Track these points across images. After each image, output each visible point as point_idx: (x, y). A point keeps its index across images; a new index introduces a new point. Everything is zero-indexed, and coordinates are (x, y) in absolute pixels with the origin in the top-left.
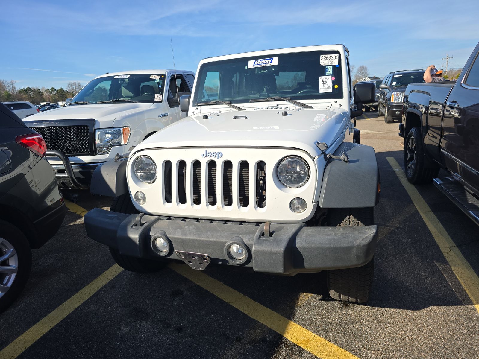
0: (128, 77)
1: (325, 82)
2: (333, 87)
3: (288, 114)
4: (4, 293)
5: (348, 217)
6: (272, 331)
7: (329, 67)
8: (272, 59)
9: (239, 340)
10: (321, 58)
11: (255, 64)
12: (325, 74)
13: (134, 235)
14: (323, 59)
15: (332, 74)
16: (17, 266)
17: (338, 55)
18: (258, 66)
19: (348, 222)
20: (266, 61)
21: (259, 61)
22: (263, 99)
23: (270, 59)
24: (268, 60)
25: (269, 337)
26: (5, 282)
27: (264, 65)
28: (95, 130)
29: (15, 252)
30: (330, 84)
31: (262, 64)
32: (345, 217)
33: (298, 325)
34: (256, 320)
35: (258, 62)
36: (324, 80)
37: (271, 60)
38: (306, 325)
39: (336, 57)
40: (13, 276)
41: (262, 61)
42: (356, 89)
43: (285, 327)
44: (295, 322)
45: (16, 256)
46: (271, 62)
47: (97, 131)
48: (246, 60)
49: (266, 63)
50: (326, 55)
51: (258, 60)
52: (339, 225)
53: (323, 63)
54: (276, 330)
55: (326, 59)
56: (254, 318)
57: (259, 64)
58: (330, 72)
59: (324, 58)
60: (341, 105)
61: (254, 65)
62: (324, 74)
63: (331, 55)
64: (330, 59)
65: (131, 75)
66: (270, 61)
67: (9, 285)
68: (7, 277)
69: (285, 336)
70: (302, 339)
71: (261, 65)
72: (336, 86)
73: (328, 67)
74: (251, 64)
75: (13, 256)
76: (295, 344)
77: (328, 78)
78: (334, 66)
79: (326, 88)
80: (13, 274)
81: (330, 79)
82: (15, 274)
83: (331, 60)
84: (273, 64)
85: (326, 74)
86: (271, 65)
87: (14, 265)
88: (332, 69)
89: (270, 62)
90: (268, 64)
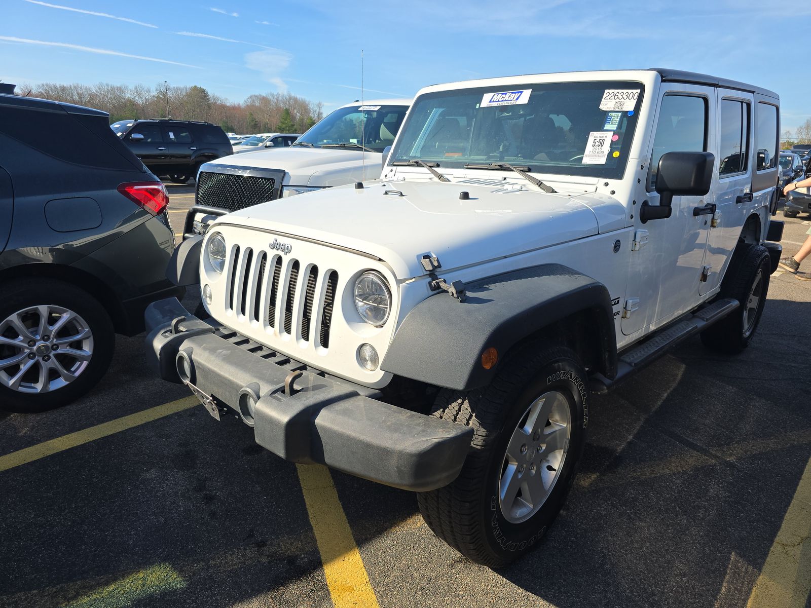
0: (377, 108)
1: (597, 144)
2: (610, 155)
3: (470, 197)
4: (67, 383)
5: (460, 401)
6: (316, 552)
7: (614, 114)
8: (521, 92)
9: (261, 545)
10: (605, 96)
11: (492, 101)
12: (604, 126)
13: (159, 343)
14: (608, 98)
15: (615, 129)
16: (91, 353)
17: (639, 91)
18: (496, 104)
19: (457, 408)
20: (510, 96)
21: (500, 95)
22: (485, 164)
23: (518, 92)
24: (514, 94)
25: (303, 559)
26: (73, 369)
27: (505, 102)
28: (283, 186)
29: (91, 333)
30: (606, 148)
31: (503, 101)
32: (456, 400)
33: (361, 560)
34: (312, 527)
35: (498, 96)
36: (598, 140)
37: (519, 94)
38: (370, 566)
39: (633, 96)
40: (85, 363)
41: (504, 95)
42: (660, 163)
43: (339, 553)
44: (361, 553)
45: (91, 338)
46: (517, 99)
47: (285, 188)
48: (479, 92)
49: (510, 99)
50: (616, 91)
51: (498, 94)
52: (442, 410)
53: (606, 106)
54: (322, 553)
55: (613, 98)
56: (313, 522)
57: (499, 101)
58: (612, 126)
59: (610, 96)
60: (613, 193)
61: (490, 102)
62: (600, 128)
63: (625, 91)
64: (621, 97)
65: (383, 107)
66: (517, 95)
67: (77, 374)
68: (78, 363)
69: (325, 567)
70: (343, 583)
71: (501, 102)
72: (616, 154)
73: (612, 114)
74: (487, 101)
75: (87, 338)
76: (327, 585)
77: (606, 137)
78: (625, 114)
79: (596, 156)
80: (85, 362)
81: (608, 137)
82: (87, 362)
83: (622, 100)
84: (520, 102)
85: (605, 128)
86: (517, 103)
87: (87, 350)
88: (618, 120)
89: (515, 98)
90: (512, 102)
